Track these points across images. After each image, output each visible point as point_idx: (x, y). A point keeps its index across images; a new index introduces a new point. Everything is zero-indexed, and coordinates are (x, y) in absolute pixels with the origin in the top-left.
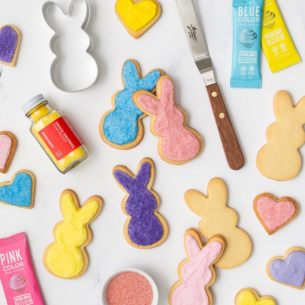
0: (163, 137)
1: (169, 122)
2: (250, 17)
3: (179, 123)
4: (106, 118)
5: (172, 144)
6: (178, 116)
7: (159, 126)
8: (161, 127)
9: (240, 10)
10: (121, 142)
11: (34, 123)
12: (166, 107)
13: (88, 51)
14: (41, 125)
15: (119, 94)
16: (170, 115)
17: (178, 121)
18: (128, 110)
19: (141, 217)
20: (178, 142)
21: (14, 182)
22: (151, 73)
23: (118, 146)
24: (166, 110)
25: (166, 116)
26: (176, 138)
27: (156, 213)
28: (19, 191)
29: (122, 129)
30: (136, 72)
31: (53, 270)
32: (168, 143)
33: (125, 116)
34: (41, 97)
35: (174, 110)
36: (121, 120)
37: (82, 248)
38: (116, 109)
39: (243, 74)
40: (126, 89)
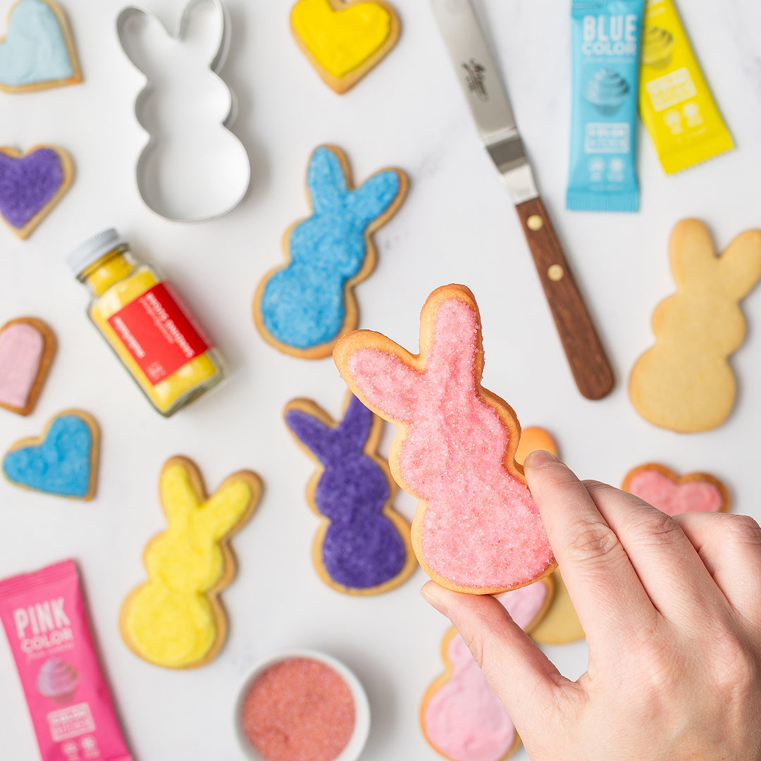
0: (427, 499)
1: (452, 452)
2: (612, 43)
3: (487, 458)
4: (269, 284)
5: (455, 527)
6: (485, 431)
7: (417, 464)
8: (423, 468)
9: (589, 23)
10: (304, 342)
11: (96, 296)
12: (446, 398)
13: (226, 123)
14: (112, 302)
15: (299, 227)
16: (456, 431)
17: (484, 449)
18: (321, 264)
19: (353, 520)
20: (480, 523)
21: (49, 438)
22: (375, 176)
23: (298, 352)
24: (442, 408)
25: (441, 430)
26: (474, 510)
27: (388, 512)
28: (61, 458)
29: (305, 311)
30: (339, 175)
31: (143, 649)
32: (443, 523)
33: (314, 279)
34: (112, 234)
35: (472, 409)
36: (303, 289)
37: (212, 596)
38: (293, 263)
39: (596, 177)
40: (315, 217)
